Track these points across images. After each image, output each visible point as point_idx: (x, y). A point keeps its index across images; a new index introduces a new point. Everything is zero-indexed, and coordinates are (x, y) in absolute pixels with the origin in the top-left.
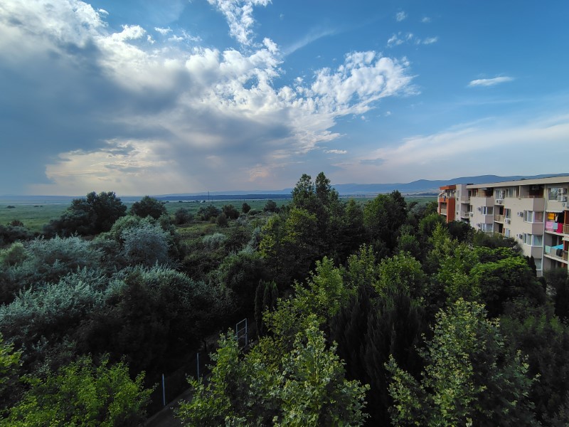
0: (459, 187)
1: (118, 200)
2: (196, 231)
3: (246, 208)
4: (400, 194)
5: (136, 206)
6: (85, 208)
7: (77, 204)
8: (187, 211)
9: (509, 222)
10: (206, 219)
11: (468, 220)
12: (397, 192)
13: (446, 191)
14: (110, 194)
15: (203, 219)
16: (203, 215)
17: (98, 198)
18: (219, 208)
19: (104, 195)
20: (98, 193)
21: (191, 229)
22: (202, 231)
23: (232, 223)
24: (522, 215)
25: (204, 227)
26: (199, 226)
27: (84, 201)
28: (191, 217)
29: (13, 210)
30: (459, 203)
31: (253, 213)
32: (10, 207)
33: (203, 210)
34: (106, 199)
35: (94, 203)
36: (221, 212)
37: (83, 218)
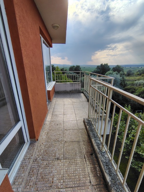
2: (134, 79)
5: (114, 68)
8: (132, 71)
14: (107, 64)
15: (138, 75)
16: (139, 73)
21: (131, 78)
25: (138, 78)
26: (135, 77)
27: (100, 66)
28: (133, 74)
29: (85, 69)
33: (139, 71)
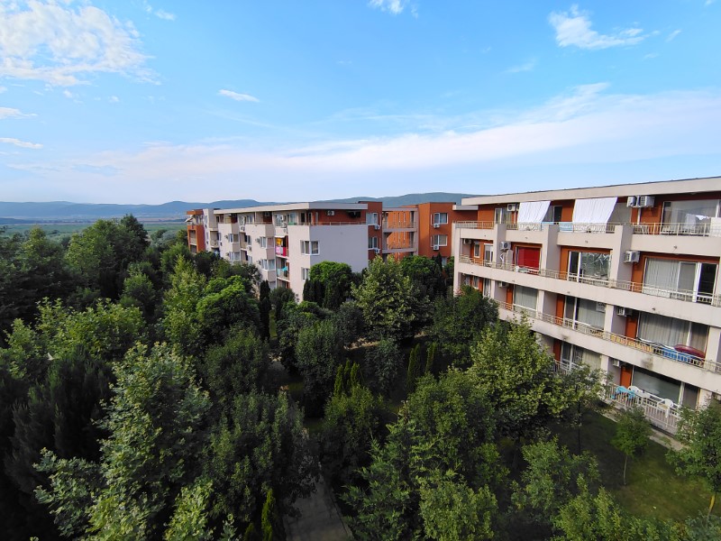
0: (206, 212)
9: (251, 249)
24: (258, 241)
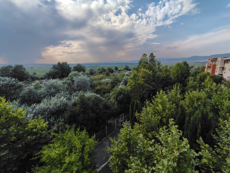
0: (219, 59)
1: (68, 65)
2: (98, 78)
3: (116, 69)
4: (187, 62)
5: (75, 67)
6: (57, 68)
7: (54, 67)
8: (93, 70)
10: (101, 73)
11: (222, 75)
12: (186, 62)
13: (212, 61)
14: (65, 63)
15: (100, 73)
16: (100, 71)
17: (61, 64)
18: (106, 68)
19: (63, 63)
20: (61, 63)
21: (96, 77)
22: (100, 78)
23: (111, 74)
25: (101, 76)
26: (98, 76)
27: (56, 66)
28: (95, 72)
29: (33, 69)
30: (218, 67)
31: (119, 71)
32: (32, 68)
33: (99, 69)
34: (64, 65)
35: (60, 67)
36: (107, 70)
37: (56, 72)
